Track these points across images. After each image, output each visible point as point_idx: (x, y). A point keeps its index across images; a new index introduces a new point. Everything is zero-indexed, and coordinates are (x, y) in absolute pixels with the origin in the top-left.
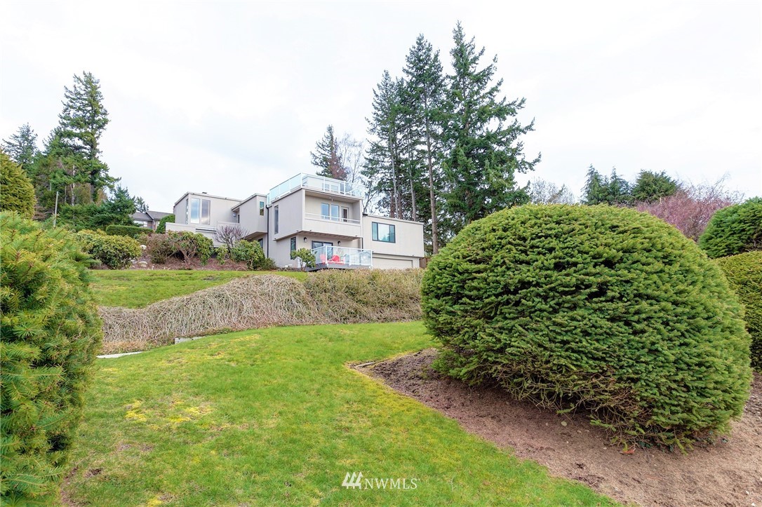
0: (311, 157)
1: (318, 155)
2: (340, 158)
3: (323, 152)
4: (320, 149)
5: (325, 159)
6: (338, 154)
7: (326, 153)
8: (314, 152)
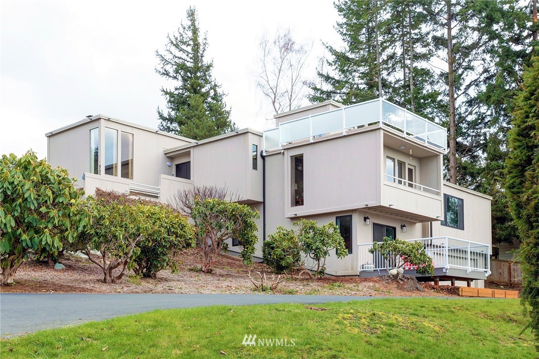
0: (158, 60)
1: (168, 57)
2: (209, 67)
3: (180, 54)
4: (173, 49)
5: (181, 67)
6: (206, 61)
7: (184, 56)
8: (162, 52)
